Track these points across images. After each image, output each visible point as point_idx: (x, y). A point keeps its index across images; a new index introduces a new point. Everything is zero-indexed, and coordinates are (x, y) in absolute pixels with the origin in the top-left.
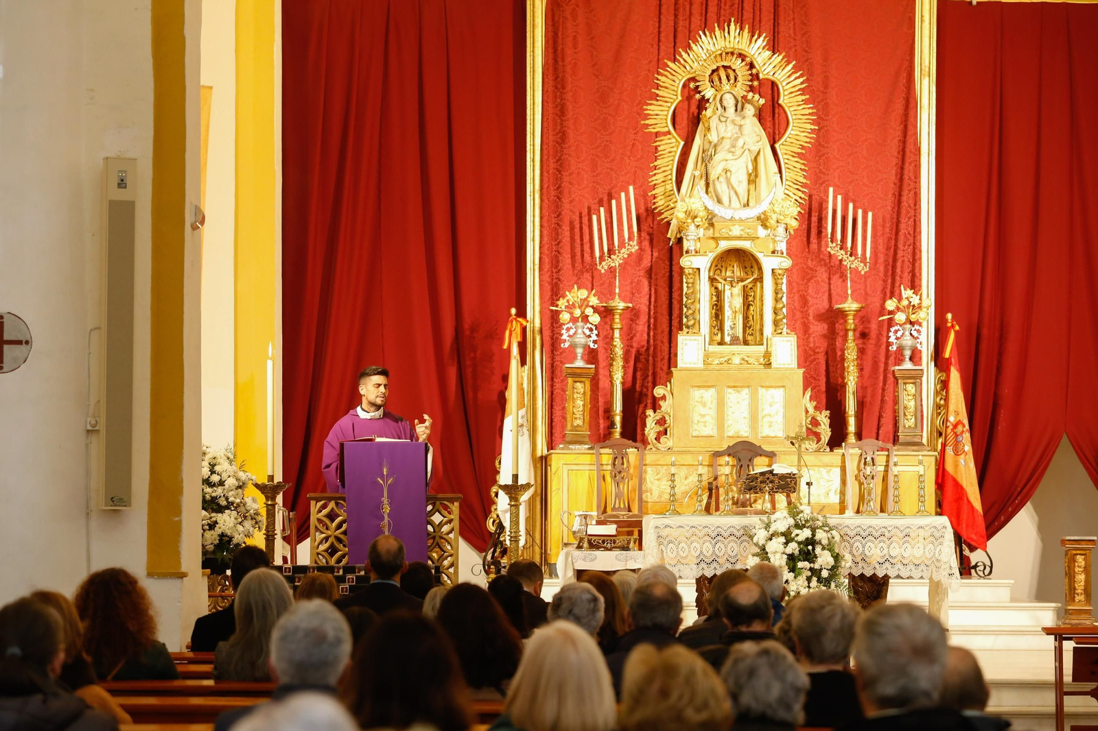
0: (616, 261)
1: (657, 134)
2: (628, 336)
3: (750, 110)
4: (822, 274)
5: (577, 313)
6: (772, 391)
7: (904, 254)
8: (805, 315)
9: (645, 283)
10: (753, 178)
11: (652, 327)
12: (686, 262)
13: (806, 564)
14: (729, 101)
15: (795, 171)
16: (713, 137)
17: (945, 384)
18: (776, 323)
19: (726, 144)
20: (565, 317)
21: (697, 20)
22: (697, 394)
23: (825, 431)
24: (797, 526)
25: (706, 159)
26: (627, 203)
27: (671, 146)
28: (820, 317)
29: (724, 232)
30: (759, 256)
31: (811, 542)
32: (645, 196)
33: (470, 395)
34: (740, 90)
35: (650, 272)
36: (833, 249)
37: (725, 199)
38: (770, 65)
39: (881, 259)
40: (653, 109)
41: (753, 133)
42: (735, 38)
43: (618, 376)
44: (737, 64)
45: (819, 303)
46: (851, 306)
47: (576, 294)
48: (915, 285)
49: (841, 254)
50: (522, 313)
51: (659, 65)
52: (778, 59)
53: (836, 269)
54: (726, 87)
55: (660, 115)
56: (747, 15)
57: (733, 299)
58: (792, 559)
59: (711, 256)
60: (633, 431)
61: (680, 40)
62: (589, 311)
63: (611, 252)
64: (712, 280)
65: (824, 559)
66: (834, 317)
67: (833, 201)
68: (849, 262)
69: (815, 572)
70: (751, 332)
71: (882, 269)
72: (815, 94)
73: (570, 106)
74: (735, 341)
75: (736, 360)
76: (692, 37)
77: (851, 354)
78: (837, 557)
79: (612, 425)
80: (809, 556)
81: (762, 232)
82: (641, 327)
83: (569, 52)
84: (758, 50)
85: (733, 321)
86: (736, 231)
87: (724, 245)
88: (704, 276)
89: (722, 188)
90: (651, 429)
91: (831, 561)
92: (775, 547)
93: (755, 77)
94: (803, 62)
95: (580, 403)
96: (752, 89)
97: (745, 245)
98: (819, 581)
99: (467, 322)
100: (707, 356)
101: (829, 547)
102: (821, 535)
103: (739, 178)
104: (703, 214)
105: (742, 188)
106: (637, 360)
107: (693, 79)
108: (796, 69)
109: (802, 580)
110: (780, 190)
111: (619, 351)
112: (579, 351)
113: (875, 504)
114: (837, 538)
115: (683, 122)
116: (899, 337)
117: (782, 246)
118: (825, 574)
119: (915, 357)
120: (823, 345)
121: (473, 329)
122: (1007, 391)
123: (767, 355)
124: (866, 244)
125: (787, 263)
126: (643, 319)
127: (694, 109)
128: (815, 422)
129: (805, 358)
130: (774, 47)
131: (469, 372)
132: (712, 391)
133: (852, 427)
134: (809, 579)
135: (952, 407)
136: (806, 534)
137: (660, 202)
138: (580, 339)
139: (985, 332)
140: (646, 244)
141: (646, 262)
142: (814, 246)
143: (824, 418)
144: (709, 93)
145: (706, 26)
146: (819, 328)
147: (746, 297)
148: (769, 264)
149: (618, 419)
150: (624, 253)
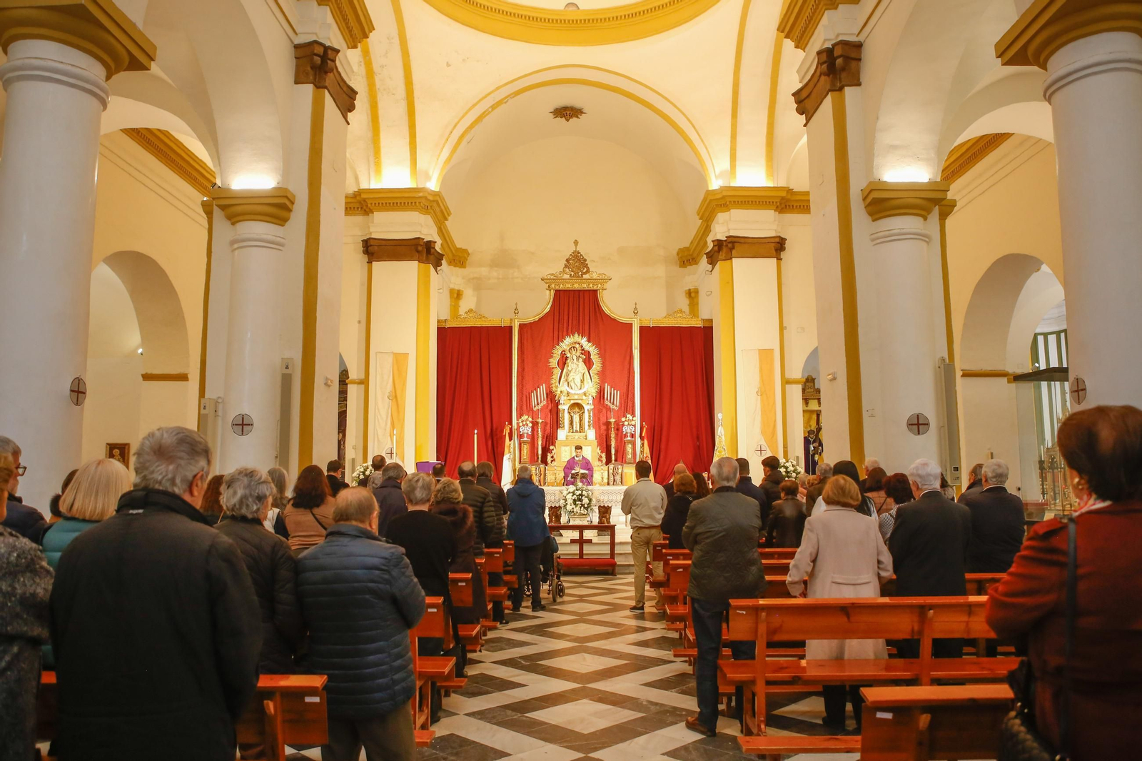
0: (539, 407)
1: (553, 368)
2: (544, 430)
3: (581, 360)
4: (604, 411)
5: (524, 423)
6: (587, 447)
7: (630, 404)
8: (599, 423)
9: (549, 414)
10: (582, 381)
11: (552, 428)
12: (560, 407)
13: (580, 503)
14: (575, 357)
15: (596, 379)
16: (570, 368)
17: (643, 444)
18: (589, 426)
19: (574, 371)
20: (521, 424)
21: (565, 333)
22: (563, 448)
23: (604, 459)
24: (577, 490)
25: (567, 375)
26: (542, 390)
27: (557, 371)
28: (604, 424)
29: (572, 398)
30: (584, 405)
31: (582, 495)
32: (549, 387)
33: (495, 449)
34: (578, 354)
35: (551, 411)
36: (607, 403)
37: (573, 388)
38: (588, 346)
39: (623, 405)
40: (551, 360)
41: (582, 367)
42: (577, 338)
43: (540, 443)
44: (577, 346)
45: (603, 420)
46: (613, 420)
47: (525, 417)
48: (633, 414)
49: (609, 404)
50: (511, 423)
51: (554, 347)
52: (590, 344)
53: (608, 409)
54: (574, 353)
55: (554, 362)
56: (581, 331)
57: (576, 418)
58: (575, 500)
59: (569, 405)
60: (544, 461)
61: (560, 339)
62: (528, 422)
63: (538, 404)
64: (569, 413)
65: (586, 501)
66: (608, 424)
67: (607, 388)
68: (612, 407)
69: (583, 505)
70: (582, 429)
71: (623, 408)
72: (602, 355)
73: (525, 360)
74: (577, 431)
75: (576, 437)
76: (564, 338)
77: (613, 435)
78: (590, 500)
79: (538, 458)
80: (580, 500)
81: (584, 397)
82: (548, 428)
83: (525, 343)
84: (584, 341)
85: (576, 426)
86: (576, 397)
87: (572, 402)
88: (566, 411)
89: (572, 384)
90: (549, 459)
91: (588, 502)
92: (569, 497)
93: (583, 350)
94: (598, 345)
95: (525, 451)
96: (582, 354)
97: (579, 401)
98: (584, 508)
99: (494, 426)
100: (567, 436)
101: (587, 497)
102: (584, 493)
103: (578, 381)
104: (566, 392)
105: (579, 384)
106: (547, 438)
107: (564, 351)
108: (596, 347)
109: (578, 508)
110: (591, 384)
111: (540, 435)
112: (525, 435)
113: (611, 483)
114: (591, 494)
115: (561, 364)
116: (627, 429)
117: (591, 402)
118: (586, 506)
119: (633, 436)
120: (605, 433)
121: (496, 429)
122: (663, 447)
123: (586, 436)
124: (617, 402)
125: (592, 407)
126: (549, 425)
127: (564, 360)
128: (601, 457)
129: (598, 437)
130: (589, 341)
131: (495, 442)
132: (569, 447)
133: (613, 458)
134: (581, 508)
135: (645, 452)
136: (579, 492)
137: (554, 389)
138: (526, 431)
139: (656, 428)
140: (550, 402)
141: (550, 408)
142: (602, 402)
143: (604, 455)
144: (568, 355)
145: (568, 335)
146: (603, 427)
147: (580, 418)
148: (586, 407)
149: (540, 457)
150: (542, 405)
